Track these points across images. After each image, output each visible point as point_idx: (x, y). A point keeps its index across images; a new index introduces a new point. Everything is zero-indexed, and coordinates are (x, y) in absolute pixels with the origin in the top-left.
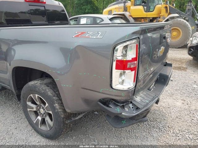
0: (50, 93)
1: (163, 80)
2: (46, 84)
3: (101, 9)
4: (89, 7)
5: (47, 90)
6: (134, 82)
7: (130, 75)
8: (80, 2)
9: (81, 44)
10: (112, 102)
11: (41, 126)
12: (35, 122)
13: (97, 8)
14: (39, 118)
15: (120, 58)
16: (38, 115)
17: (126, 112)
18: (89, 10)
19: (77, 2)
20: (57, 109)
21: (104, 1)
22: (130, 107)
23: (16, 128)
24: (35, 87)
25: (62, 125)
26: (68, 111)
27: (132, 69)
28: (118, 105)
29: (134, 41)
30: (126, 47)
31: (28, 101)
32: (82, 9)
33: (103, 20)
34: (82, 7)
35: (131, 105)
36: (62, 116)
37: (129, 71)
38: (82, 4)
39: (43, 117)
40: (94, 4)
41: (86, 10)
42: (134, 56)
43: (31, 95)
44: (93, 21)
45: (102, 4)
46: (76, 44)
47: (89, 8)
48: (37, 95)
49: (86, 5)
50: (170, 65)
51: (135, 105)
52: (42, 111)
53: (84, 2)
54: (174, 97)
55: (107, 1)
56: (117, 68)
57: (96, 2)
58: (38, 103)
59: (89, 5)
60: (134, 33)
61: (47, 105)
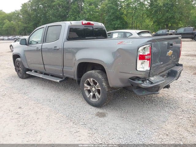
0: (100, 76)
1: (174, 74)
2: (98, 72)
3: (130, 23)
4: (119, 22)
5: (99, 75)
6: (149, 67)
7: (147, 63)
8: (111, 18)
9: (121, 48)
10: (137, 79)
11: (92, 99)
12: (88, 97)
13: (126, 23)
14: (91, 94)
15: (141, 54)
16: (90, 92)
17: (145, 84)
18: (118, 25)
19: (107, 18)
20: (104, 86)
21: (133, 16)
22: (147, 82)
23: (75, 102)
24: (92, 74)
25: (106, 96)
26: (111, 86)
27: (148, 60)
28: (140, 80)
29: (149, 45)
30: (144, 48)
31: (85, 84)
32: (111, 24)
33: (132, 34)
34: (112, 22)
35: (148, 81)
36: (107, 90)
37: (146, 60)
38: (112, 20)
39: (94, 93)
40: (123, 19)
41: (115, 24)
42: (149, 53)
43: (88, 79)
44: (123, 35)
45: (131, 19)
46: (118, 48)
47: (118, 24)
48: (92, 79)
49: (116, 21)
50: (181, 65)
51: (150, 81)
52: (94, 89)
53: (114, 18)
54: (188, 93)
55: (136, 16)
56: (140, 59)
57: (126, 17)
58: (92, 84)
59: (118, 21)
60: (148, 41)
61: (98, 84)
